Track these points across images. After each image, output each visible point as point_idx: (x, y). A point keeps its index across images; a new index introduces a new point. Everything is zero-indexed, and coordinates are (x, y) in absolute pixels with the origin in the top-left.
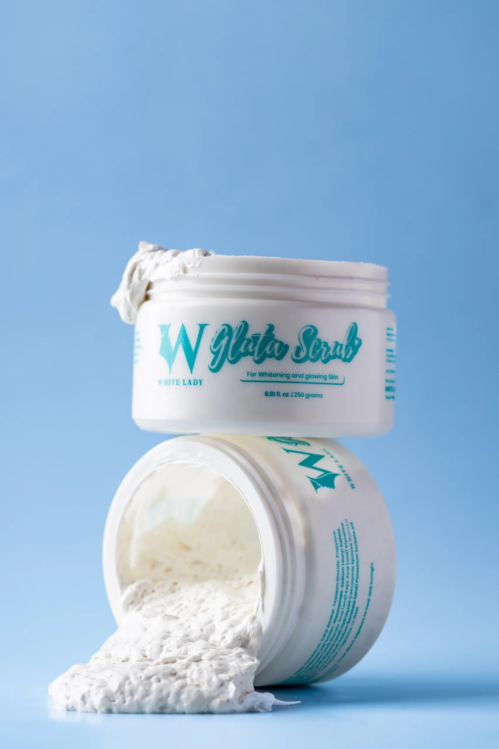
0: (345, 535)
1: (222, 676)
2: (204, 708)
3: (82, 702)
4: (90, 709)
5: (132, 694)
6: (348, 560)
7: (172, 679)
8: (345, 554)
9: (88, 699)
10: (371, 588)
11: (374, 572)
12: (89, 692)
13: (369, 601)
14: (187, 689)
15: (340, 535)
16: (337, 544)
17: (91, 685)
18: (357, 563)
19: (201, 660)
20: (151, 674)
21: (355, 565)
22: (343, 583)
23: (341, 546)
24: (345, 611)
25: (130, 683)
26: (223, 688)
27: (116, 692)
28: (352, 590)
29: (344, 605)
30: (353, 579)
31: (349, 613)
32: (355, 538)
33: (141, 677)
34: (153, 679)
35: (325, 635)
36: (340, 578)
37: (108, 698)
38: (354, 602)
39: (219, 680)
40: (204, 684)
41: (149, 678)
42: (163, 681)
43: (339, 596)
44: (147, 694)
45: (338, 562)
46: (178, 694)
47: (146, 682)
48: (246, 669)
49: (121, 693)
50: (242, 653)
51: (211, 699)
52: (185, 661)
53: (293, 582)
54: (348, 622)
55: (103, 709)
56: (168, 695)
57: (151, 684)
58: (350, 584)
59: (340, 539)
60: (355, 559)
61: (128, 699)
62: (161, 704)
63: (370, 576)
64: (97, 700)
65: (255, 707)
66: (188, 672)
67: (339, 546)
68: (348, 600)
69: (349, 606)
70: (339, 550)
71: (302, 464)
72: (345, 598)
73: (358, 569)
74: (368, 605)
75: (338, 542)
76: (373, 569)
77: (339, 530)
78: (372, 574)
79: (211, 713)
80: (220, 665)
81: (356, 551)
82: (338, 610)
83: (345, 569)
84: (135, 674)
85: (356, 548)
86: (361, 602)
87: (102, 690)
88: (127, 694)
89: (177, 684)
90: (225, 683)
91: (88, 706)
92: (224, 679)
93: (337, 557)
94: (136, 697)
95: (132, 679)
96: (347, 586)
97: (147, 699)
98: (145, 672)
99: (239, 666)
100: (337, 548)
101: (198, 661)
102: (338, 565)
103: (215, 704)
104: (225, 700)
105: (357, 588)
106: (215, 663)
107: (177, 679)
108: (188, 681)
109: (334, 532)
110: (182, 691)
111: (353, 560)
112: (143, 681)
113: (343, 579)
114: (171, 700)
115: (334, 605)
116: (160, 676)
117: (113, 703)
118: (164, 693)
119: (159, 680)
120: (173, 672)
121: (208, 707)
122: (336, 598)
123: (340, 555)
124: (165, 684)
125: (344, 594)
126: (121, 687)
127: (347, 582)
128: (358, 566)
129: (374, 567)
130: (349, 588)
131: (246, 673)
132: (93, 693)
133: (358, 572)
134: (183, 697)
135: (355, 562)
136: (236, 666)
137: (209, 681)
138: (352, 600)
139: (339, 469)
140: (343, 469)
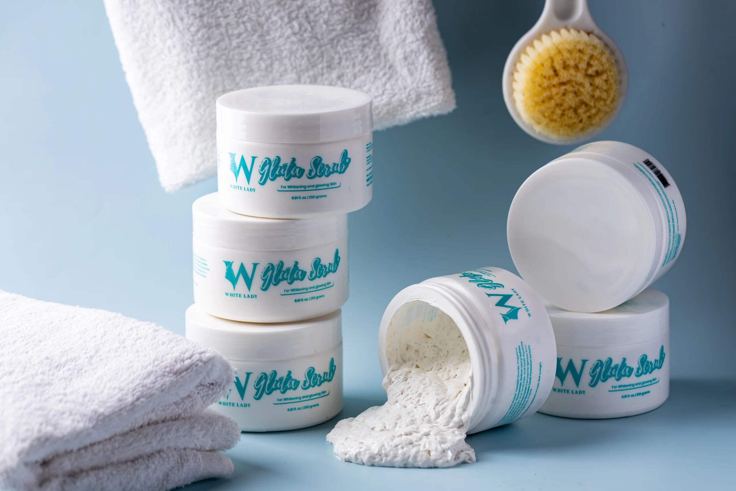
0: (523, 349)
1: (443, 446)
2: (432, 465)
3: (356, 458)
4: (361, 463)
5: (386, 456)
6: (525, 364)
7: (411, 446)
8: (523, 361)
9: (359, 457)
10: (540, 377)
11: (542, 368)
12: (360, 452)
13: (538, 384)
14: (420, 454)
15: (520, 350)
16: (518, 355)
17: (361, 448)
18: (531, 364)
19: (429, 434)
20: (398, 444)
21: (529, 366)
22: (521, 378)
23: (521, 356)
24: (523, 393)
25: (385, 449)
26: (444, 454)
27: (377, 454)
28: (527, 381)
29: (523, 390)
30: (528, 374)
31: (526, 394)
32: (530, 349)
33: (392, 445)
34: (399, 447)
35: (511, 407)
36: (520, 377)
37: (372, 457)
38: (529, 387)
39: (442, 448)
40: (433, 451)
41: (397, 446)
42: (405, 449)
43: (519, 385)
44: (395, 456)
46: (415, 457)
47: (395, 448)
48: (457, 441)
49: (380, 455)
50: (455, 430)
51: (436, 460)
52: (419, 435)
53: (490, 382)
54: (526, 398)
55: (369, 463)
56: (409, 457)
57: (398, 450)
58: (526, 378)
59: (520, 352)
60: (529, 362)
61: (384, 459)
62: (404, 462)
64: (365, 458)
65: (466, 460)
66: (421, 442)
68: (525, 386)
69: (526, 389)
70: (519, 359)
71: (498, 305)
72: (523, 386)
73: (531, 368)
74: (538, 387)
75: (519, 354)
76: (541, 366)
77: (519, 347)
78: (540, 369)
79: (436, 467)
80: (442, 439)
81: (530, 357)
82: (519, 393)
83: (523, 370)
84: (388, 443)
85: (530, 355)
86: (533, 387)
87: (368, 452)
88: (383, 455)
89: (414, 450)
90: (446, 451)
91: (359, 461)
92: (445, 448)
93: (518, 363)
94: (389, 458)
95: (386, 446)
96: (525, 379)
97: (396, 460)
98: (394, 441)
99: (453, 439)
100: (518, 358)
101: (427, 435)
102: (518, 368)
103: (439, 463)
104: (446, 461)
105: (530, 379)
106: (438, 437)
107: (413, 447)
108: (421, 448)
109: (516, 349)
110: (417, 455)
111: (528, 364)
113: (521, 376)
114: (411, 461)
115: (516, 391)
116: (403, 445)
117: (375, 460)
118: (406, 456)
119: (403, 448)
120: (411, 442)
121: (434, 464)
122: (517, 387)
123: (520, 363)
125: (522, 384)
126: (380, 451)
127: (524, 377)
128: (531, 366)
129: (542, 365)
130: (526, 380)
131: (457, 444)
132: (362, 454)
133: (531, 369)
134: (419, 459)
135: (529, 364)
136: (451, 439)
137: (436, 450)
138: (528, 387)
139: (521, 304)
140: (524, 303)
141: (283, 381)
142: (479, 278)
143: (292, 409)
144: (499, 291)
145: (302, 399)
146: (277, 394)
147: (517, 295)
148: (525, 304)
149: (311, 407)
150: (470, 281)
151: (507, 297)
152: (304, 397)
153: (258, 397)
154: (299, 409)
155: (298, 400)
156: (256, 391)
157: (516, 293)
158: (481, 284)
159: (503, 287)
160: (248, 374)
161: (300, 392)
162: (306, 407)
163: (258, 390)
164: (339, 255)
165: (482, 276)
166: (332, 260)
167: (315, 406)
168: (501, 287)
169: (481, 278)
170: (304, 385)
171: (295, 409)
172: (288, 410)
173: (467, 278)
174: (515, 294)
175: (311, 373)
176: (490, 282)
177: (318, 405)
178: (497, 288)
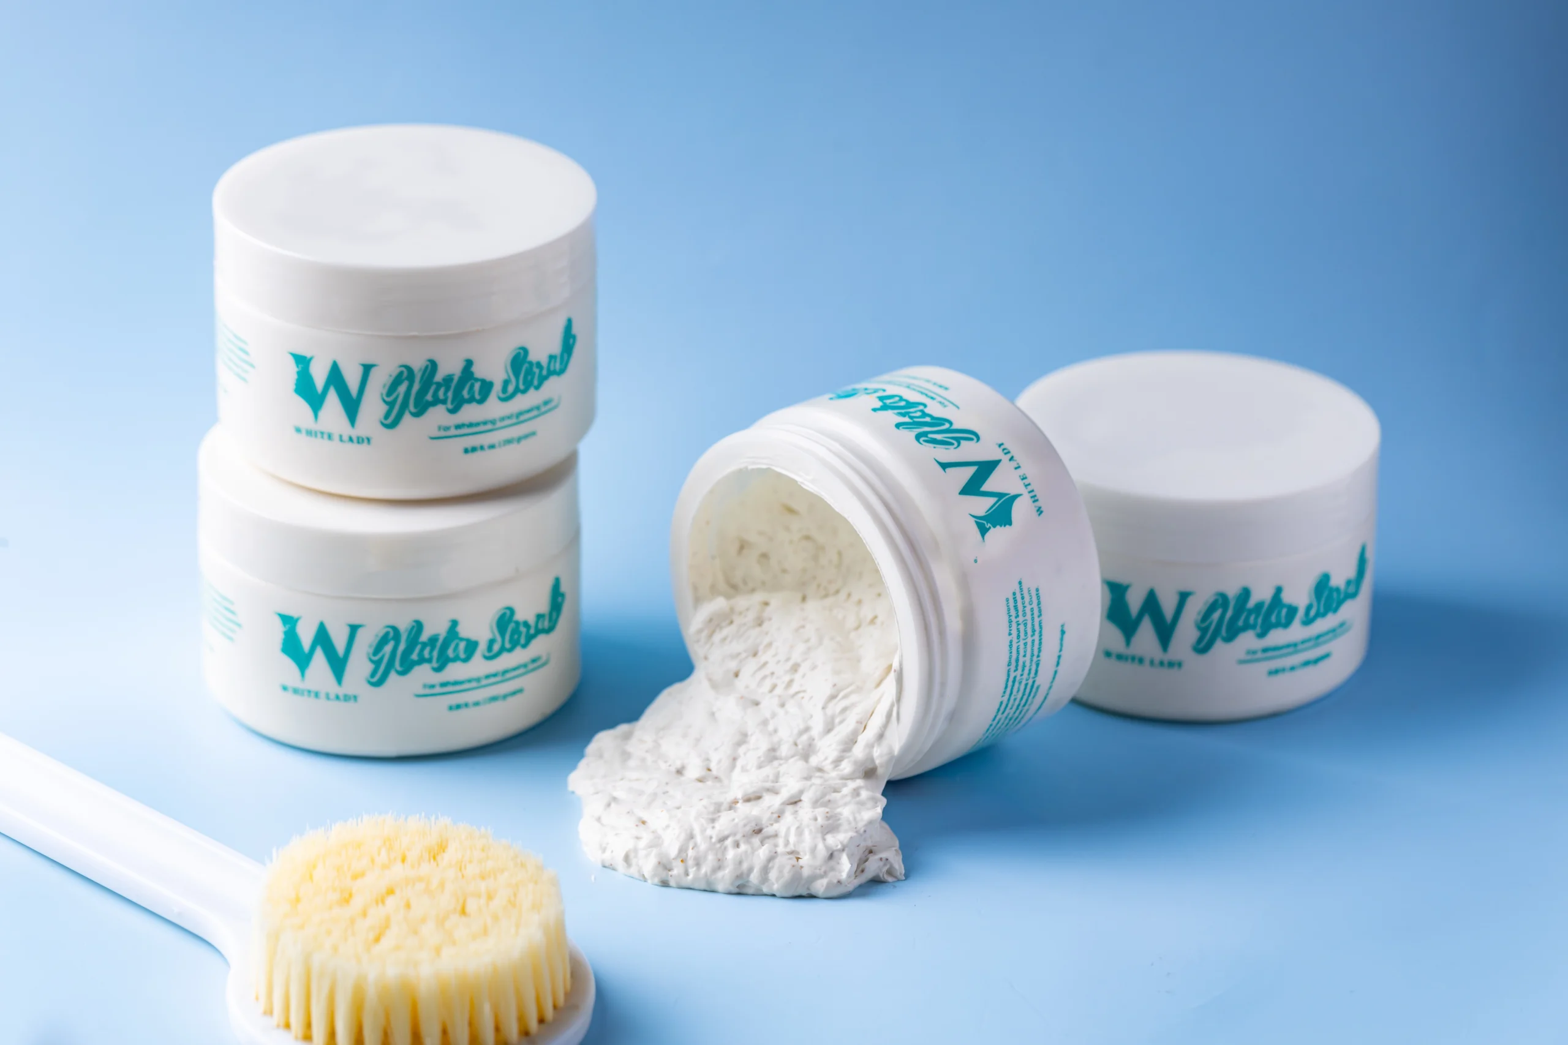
0: (1023, 598)
1: (832, 841)
2: (802, 892)
3: (625, 864)
4: (636, 875)
5: (698, 865)
6: (1026, 633)
7: (756, 840)
8: (1022, 627)
9: (634, 861)
10: (1059, 657)
11: (1066, 636)
12: (636, 850)
13: (1056, 672)
14: (777, 862)
15: (1015, 601)
16: (1010, 616)
17: (638, 838)
18: (1041, 632)
19: (800, 802)
20: (726, 833)
21: (1036, 637)
22: (1017, 666)
23: (1017, 616)
24: (1019, 697)
25: (695, 846)
26: (832, 863)
27: (676, 858)
28: (1030, 670)
29: (1018, 692)
30: (1032, 655)
31: (1025, 698)
32: (1038, 597)
33: (711, 837)
34: (729, 842)
36: (1013, 663)
37: (664, 866)
38: (1033, 683)
39: (827, 848)
40: (805, 854)
41: (722, 840)
42: (743, 847)
43: (1010, 682)
44: (719, 866)
45: (1011, 642)
46: (765, 870)
47: (718, 845)
49: (682, 861)
50: (860, 787)
51: (813, 878)
52: (776, 806)
53: (943, 684)
54: (1024, 706)
55: (656, 880)
56: (751, 869)
57: (725, 848)
58: (1028, 664)
59: (1016, 607)
60: (1037, 627)
61: (692, 871)
62: (740, 881)
63: (1058, 642)
64: (648, 865)
66: (781, 827)
67: (1013, 618)
68: (1024, 682)
69: (1025, 690)
70: (1014, 624)
71: (965, 491)
72: (1020, 684)
73: (1040, 640)
74: (1054, 678)
75: (1013, 613)
76: (1063, 632)
77: (1014, 594)
78: (1062, 639)
80: (828, 817)
81: (1040, 615)
82: (1009, 700)
83: (1022, 647)
84: (703, 831)
85: (1040, 611)
86: (1043, 680)
87: (654, 851)
88: (690, 862)
89: (763, 853)
90: (836, 854)
91: (633, 871)
92: (835, 848)
93: (1010, 634)
94: (703, 870)
95: (699, 838)
97: (720, 874)
99: (855, 819)
100: (1010, 622)
101: (795, 804)
102: (1011, 646)
103: (820, 886)
104: (835, 881)
105: (1038, 665)
106: (820, 812)
107: (762, 842)
108: (781, 844)
109: (1007, 600)
110: (771, 865)
111: (1034, 631)
112: (714, 844)
113: (1017, 660)
114: (754, 878)
115: (1002, 696)
116: (738, 837)
117: (670, 873)
118: (745, 866)
119: (737, 845)
120: (757, 829)
121: (808, 889)
122: (1006, 687)
123: (1014, 632)
124: (746, 852)
125: (1018, 679)
126: (682, 850)
127: (1024, 664)
128: (1040, 635)
129: (1065, 629)
130: (1027, 669)
131: (864, 831)
132: (642, 853)
133: (1040, 643)
134: (773, 875)
135: (1037, 633)
136: (851, 818)
137: (813, 850)
138: (1030, 682)
139: (1021, 483)
140: (1026, 481)
141: (439, 644)
142: (919, 414)
143: (458, 707)
144: (969, 451)
145: (484, 682)
146: (423, 674)
147: (1011, 459)
148: (1029, 484)
149: (505, 697)
150: (898, 426)
151: (986, 468)
152: (487, 677)
153: (377, 680)
154: (477, 704)
155: (474, 684)
156: (371, 667)
157: (1009, 456)
158: (925, 434)
159: (978, 439)
160: (354, 629)
161: (478, 666)
162: (494, 699)
163: (377, 663)
164: (575, 330)
165: (925, 406)
166: (556, 348)
167: (514, 693)
168: (972, 439)
169: (924, 415)
170: (490, 648)
171: (466, 705)
172: (451, 708)
173: (890, 413)
174: (1005, 459)
175: (505, 621)
176: (947, 426)
177: (520, 691)
178: (963, 442)
